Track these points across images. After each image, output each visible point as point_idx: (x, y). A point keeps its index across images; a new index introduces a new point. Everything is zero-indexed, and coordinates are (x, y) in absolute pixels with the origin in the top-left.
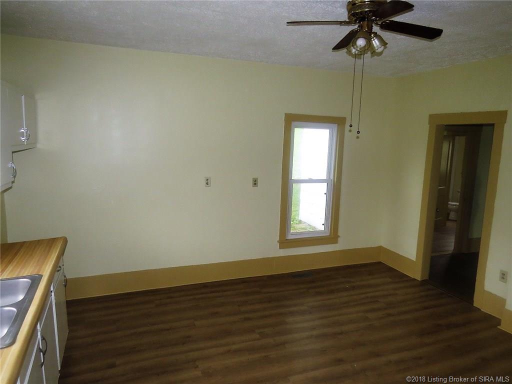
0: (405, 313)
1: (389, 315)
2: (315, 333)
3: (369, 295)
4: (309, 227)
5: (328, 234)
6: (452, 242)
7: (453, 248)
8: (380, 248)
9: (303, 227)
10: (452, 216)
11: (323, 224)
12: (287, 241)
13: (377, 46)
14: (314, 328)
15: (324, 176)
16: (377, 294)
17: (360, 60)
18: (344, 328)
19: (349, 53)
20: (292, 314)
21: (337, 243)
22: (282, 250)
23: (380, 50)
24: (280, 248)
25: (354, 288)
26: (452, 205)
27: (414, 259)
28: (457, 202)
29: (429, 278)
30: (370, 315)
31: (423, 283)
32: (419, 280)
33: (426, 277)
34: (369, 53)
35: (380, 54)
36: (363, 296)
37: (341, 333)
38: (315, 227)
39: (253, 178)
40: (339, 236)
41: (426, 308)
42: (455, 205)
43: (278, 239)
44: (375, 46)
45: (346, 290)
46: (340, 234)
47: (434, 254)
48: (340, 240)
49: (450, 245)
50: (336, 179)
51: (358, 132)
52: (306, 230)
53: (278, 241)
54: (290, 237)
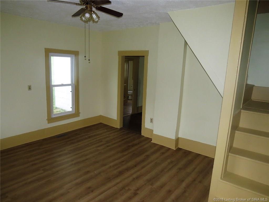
0: (114, 144)
1: (108, 146)
2: (73, 162)
3: (98, 139)
4: (62, 110)
5: (75, 112)
6: (131, 109)
7: (131, 112)
8: (100, 116)
9: (58, 111)
10: (130, 97)
11: (71, 108)
12: (52, 119)
13: (95, 18)
14: (72, 161)
15: (69, 82)
16: (101, 138)
17: (87, 24)
18: (88, 157)
19: (82, 19)
20: (60, 156)
21: (79, 116)
22: (49, 124)
23: (97, 20)
24: (48, 123)
25: (90, 137)
26: (130, 93)
27: (116, 119)
28: (132, 91)
29: (123, 127)
30: (99, 148)
31: (121, 129)
32: (119, 128)
33: (122, 126)
34: (92, 21)
35: (97, 22)
36: (95, 140)
37: (87, 159)
38: (65, 110)
39: (28, 86)
40: (80, 113)
41: (123, 140)
42: (131, 93)
43: (46, 118)
44: (94, 18)
45: (86, 139)
46: (80, 111)
47: (124, 116)
48: (80, 114)
49: (130, 111)
50: (76, 84)
51: (89, 60)
52: (60, 112)
53: (47, 120)
54: (53, 117)
